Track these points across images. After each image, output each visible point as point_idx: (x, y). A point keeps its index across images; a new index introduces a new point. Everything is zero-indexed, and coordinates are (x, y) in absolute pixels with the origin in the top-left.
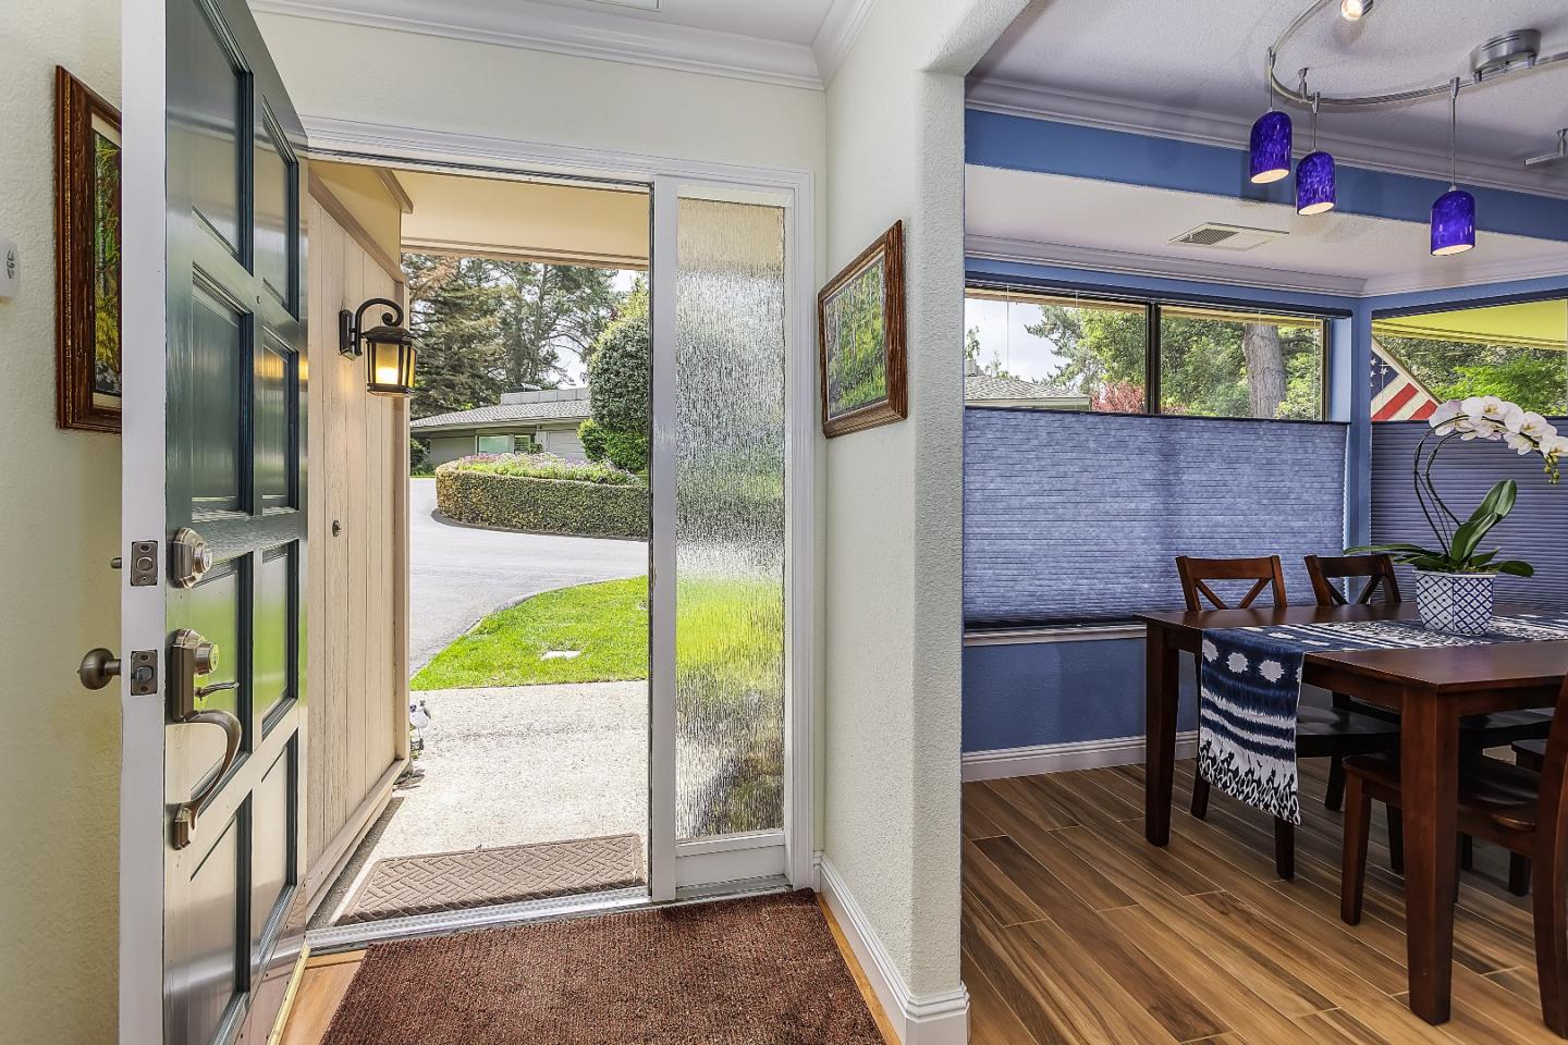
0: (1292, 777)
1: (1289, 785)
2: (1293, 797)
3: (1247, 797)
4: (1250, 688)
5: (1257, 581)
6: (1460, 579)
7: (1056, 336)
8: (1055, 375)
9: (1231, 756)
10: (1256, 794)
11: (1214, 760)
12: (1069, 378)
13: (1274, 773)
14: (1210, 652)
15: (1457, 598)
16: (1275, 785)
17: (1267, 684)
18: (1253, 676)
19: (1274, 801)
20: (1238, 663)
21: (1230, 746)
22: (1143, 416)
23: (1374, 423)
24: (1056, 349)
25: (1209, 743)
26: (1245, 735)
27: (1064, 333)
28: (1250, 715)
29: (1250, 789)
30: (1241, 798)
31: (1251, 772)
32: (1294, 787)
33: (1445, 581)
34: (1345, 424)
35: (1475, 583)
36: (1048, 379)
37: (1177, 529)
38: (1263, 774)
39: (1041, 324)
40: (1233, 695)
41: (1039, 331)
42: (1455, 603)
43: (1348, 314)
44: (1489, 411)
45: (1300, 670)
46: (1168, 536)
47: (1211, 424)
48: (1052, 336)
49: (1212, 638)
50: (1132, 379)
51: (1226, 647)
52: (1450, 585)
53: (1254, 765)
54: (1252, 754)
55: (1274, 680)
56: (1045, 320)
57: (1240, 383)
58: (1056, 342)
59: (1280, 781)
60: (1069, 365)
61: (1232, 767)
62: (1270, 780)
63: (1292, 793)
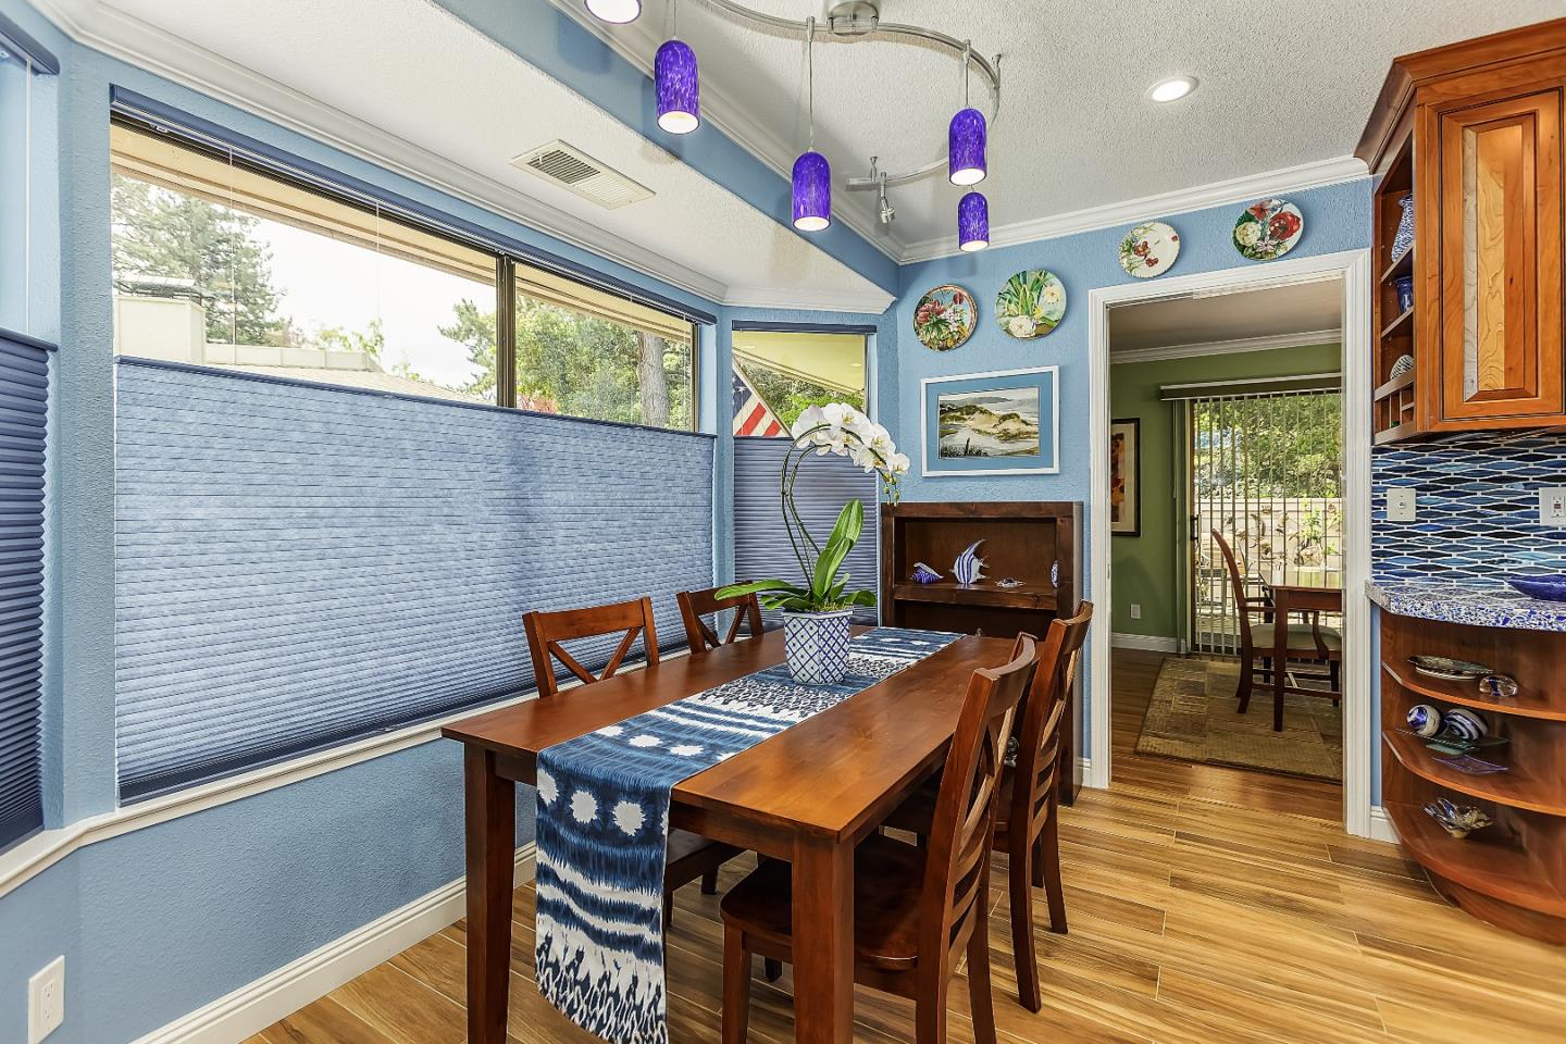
0: (658, 988)
1: (654, 1003)
2: (661, 1023)
3: (601, 1026)
4: (601, 849)
5: (625, 633)
6: (824, 619)
7: (472, 341)
8: (471, 384)
9: (580, 955)
10: (612, 1018)
11: (556, 966)
12: (486, 388)
13: (635, 980)
14: (548, 788)
15: (822, 643)
16: (638, 1002)
17: (625, 841)
18: (604, 829)
19: (636, 1033)
20: (584, 807)
21: (578, 939)
22: (495, 410)
23: (735, 439)
24: (472, 356)
25: (549, 940)
26: (597, 922)
27: (480, 340)
28: (604, 891)
29: (604, 1010)
30: (593, 1027)
31: (606, 979)
32: (662, 1004)
33: (811, 624)
34: (713, 437)
35: (836, 622)
36: (465, 386)
37: (538, 565)
38: (621, 982)
39: (456, 328)
40: (580, 860)
41: (455, 335)
42: (821, 649)
43: (713, 319)
44: (847, 420)
45: (665, 816)
46: (525, 576)
47: (579, 426)
48: (467, 341)
49: (550, 767)
50: (544, 393)
51: (569, 780)
52: (815, 628)
53: (610, 967)
54: (606, 950)
55: (632, 832)
56: (461, 324)
57: (635, 406)
58: (472, 349)
59: (644, 995)
60: (485, 374)
61: (581, 976)
62: (631, 992)
63: (658, 1018)
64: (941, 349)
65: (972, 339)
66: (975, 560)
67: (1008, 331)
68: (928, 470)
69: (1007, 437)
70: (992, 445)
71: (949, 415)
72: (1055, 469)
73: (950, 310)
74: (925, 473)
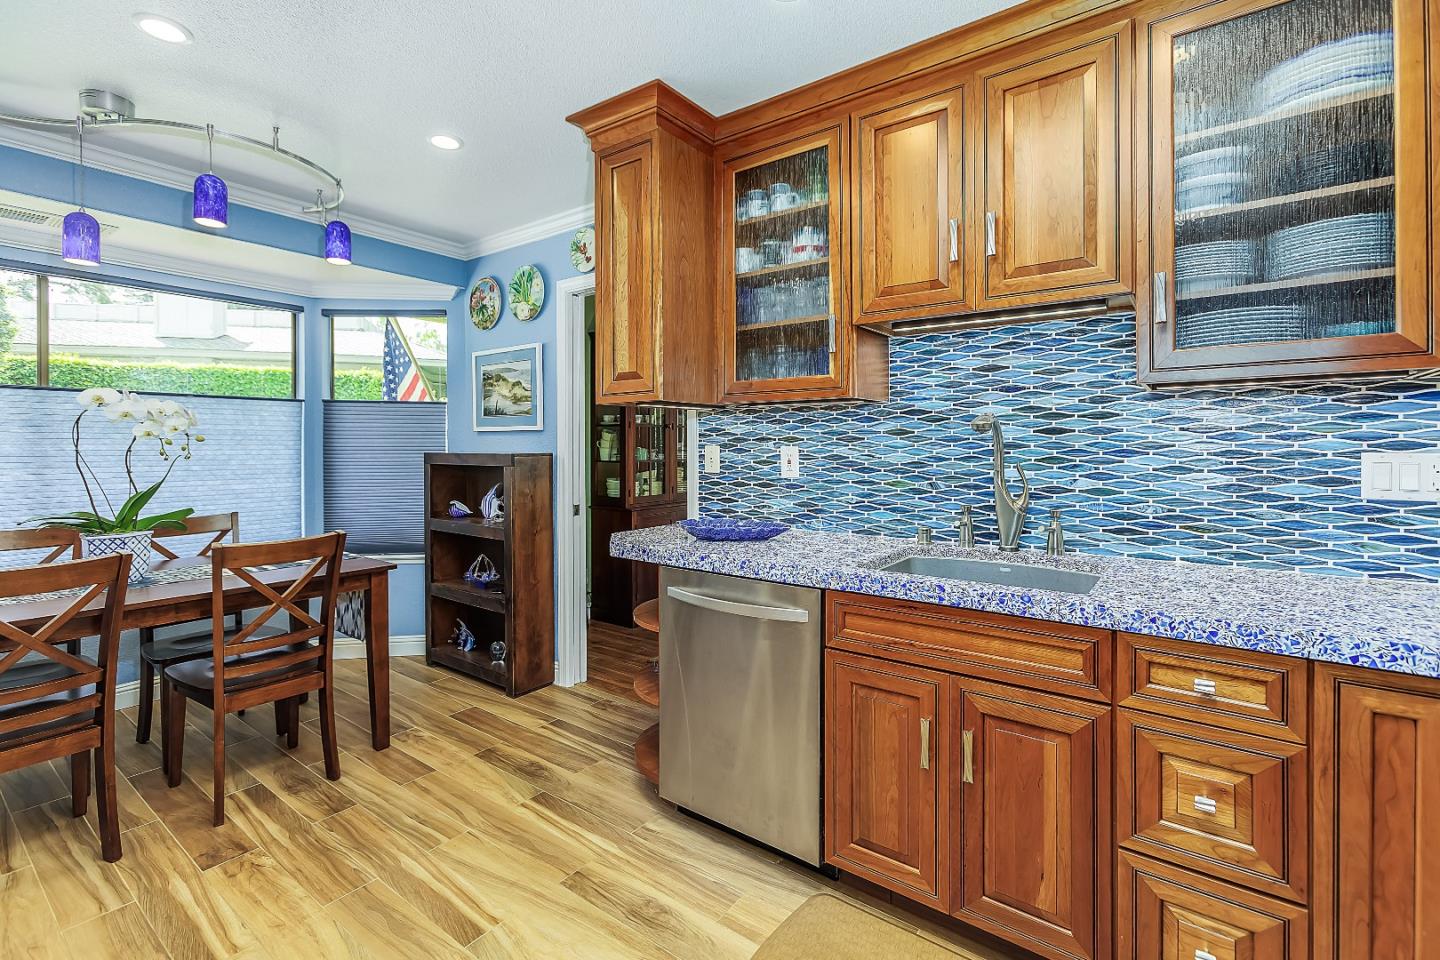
23: (324, 401)
34: (301, 401)
43: (299, 310)
64: (484, 329)
65: (501, 322)
66: (495, 500)
67: (515, 315)
68: (477, 426)
69: (516, 400)
70: (508, 406)
71: (489, 380)
72: (539, 427)
73: (488, 298)
74: (476, 429)
